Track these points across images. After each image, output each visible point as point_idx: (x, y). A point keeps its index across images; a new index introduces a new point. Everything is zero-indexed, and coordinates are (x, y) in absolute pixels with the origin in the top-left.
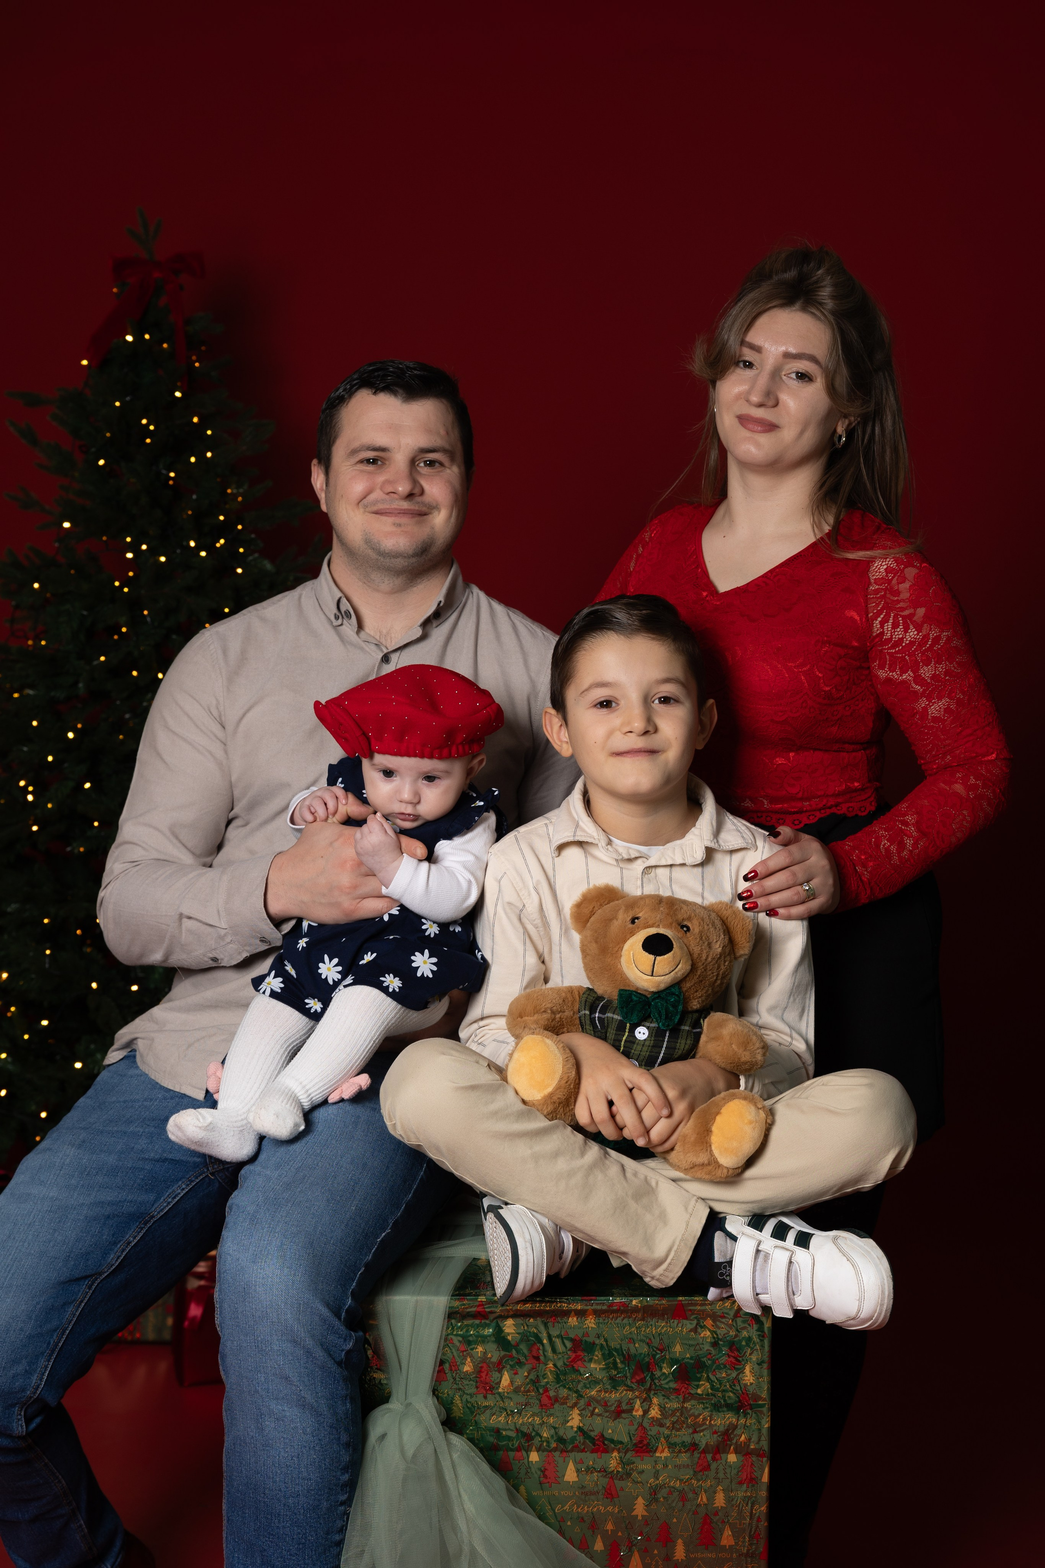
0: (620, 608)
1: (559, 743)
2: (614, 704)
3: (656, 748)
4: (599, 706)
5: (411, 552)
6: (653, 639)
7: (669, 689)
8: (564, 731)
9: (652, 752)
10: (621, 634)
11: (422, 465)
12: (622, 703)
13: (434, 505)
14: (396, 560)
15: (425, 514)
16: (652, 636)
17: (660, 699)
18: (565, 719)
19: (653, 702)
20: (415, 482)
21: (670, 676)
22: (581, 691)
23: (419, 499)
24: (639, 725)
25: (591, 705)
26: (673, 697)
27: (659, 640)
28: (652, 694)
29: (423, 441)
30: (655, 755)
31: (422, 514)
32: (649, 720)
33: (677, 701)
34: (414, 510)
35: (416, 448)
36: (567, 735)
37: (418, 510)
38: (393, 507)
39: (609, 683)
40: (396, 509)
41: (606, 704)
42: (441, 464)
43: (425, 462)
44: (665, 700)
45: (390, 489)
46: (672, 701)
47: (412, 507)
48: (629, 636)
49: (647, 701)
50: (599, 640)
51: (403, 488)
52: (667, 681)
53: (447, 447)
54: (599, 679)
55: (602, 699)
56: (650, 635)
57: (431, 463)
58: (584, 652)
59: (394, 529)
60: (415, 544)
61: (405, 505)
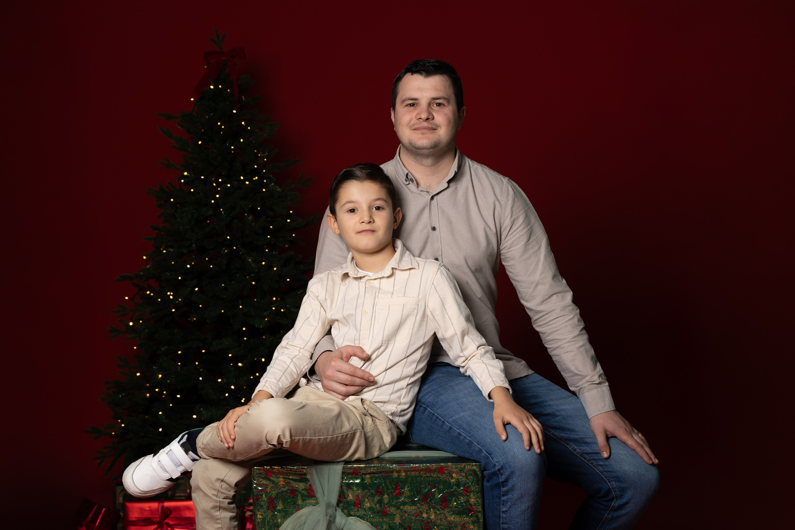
0: (358, 170)
1: (334, 229)
2: (356, 211)
3: (374, 230)
4: (349, 212)
5: (429, 147)
6: (372, 182)
7: (379, 203)
8: (336, 225)
9: (373, 231)
10: (358, 181)
11: (435, 105)
12: (359, 210)
13: (438, 125)
14: (424, 150)
15: (435, 129)
16: (372, 181)
17: (376, 207)
18: (336, 218)
19: (373, 209)
20: (430, 113)
21: (380, 197)
22: (342, 205)
23: (431, 121)
24: (366, 219)
25: (346, 211)
26: (381, 206)
27: (375, 183)
28: (372, 206)
29: (434, 94)
30: (374, 232)
31: (434, 129)
32: (371, 217)
33: (383, 208)
34: (430, 127)
35: (430, 98)
36: (337, 225)
37: (431, 127)
38: (421, 126)
39: (353, 201)
40: (422, 127)
41: (352, 211)
42: (444, 105)
43: (437, 104)
44: (378, 208)
45: (419, 117)
46: (381, 209)
47: (429, 126)
48: (362, 181)
49: (370, 208)
50: (349, 183)
51: (424, 116)
52: (378, 199)
53: (446, 96)
54: (349, 200)
55: (351, 208)
56: (371, 181)
57: (439, 105)
58: (342, 189)
59: (421, 136)
60: (431, 143)
61: (425, 124)
